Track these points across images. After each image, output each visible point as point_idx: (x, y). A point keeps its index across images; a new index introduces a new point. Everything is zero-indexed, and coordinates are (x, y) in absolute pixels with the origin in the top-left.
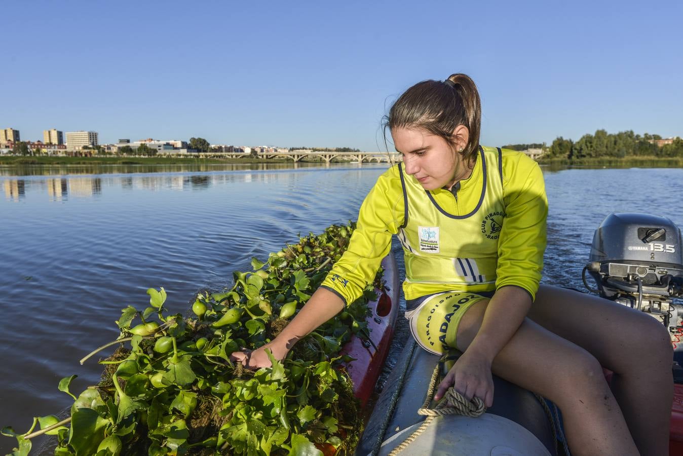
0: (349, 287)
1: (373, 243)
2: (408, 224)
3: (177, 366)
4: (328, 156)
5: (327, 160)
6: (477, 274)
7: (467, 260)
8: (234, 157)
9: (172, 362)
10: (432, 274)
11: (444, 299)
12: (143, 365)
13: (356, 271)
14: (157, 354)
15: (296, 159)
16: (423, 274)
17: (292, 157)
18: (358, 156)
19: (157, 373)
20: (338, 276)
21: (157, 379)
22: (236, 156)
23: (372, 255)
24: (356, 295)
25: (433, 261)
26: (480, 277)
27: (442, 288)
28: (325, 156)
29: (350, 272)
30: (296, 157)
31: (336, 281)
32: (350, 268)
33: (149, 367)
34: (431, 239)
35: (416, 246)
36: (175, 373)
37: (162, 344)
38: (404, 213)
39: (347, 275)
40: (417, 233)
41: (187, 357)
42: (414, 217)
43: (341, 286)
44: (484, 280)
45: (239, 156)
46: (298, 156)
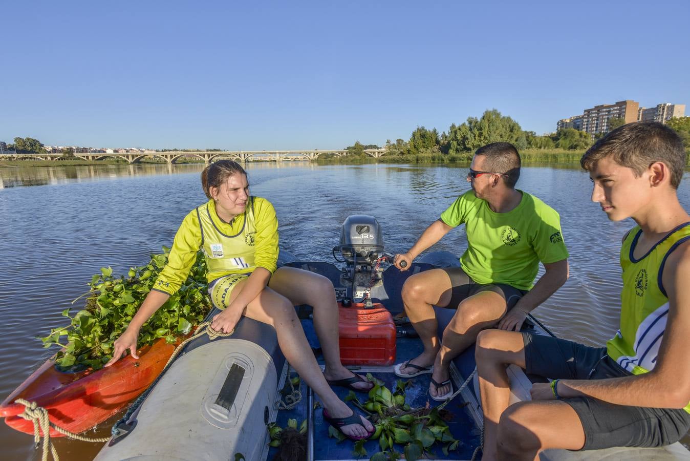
0: (170, 287)
1: (182, 260)
2: (204, 244)
3: (125, 296)
4: (169, 156)
5: (169, 160)
6: (244, 264)
7: (239, 258)
8: (49, 158)
9: (123, 294)
10: (220, 267)
11: (225, 280)
12: (109, 297)
13: (173, 277)
14: (115, 292)
15: (130, 160)
16: (215, 267)
17: (125, 158)
18: (204, 156)
19: (116, 299)
20: (162, 282)
21: (117, 302)
22: (52, 158)
23: (182, 267)
24: (175, 289)
25: (219, 261)
26: (246, 264)
27: (226, 273)
28: (166, 156)
29: (170, 277)
30: (130, 158)
31: (162, 285)
32: (170, 276)
33: (113, 297)
34: (218, 250)
35: (211, 254)
36: (125, 299)
37: (117, 288)
38: (201, 237)
39: (168, 280)
40: (210, 248)
41: (130, 292)
42: (207, 240)
43: (165, 287)
44: (248, 266)
45: (55, 157)
46: (133, 157)
